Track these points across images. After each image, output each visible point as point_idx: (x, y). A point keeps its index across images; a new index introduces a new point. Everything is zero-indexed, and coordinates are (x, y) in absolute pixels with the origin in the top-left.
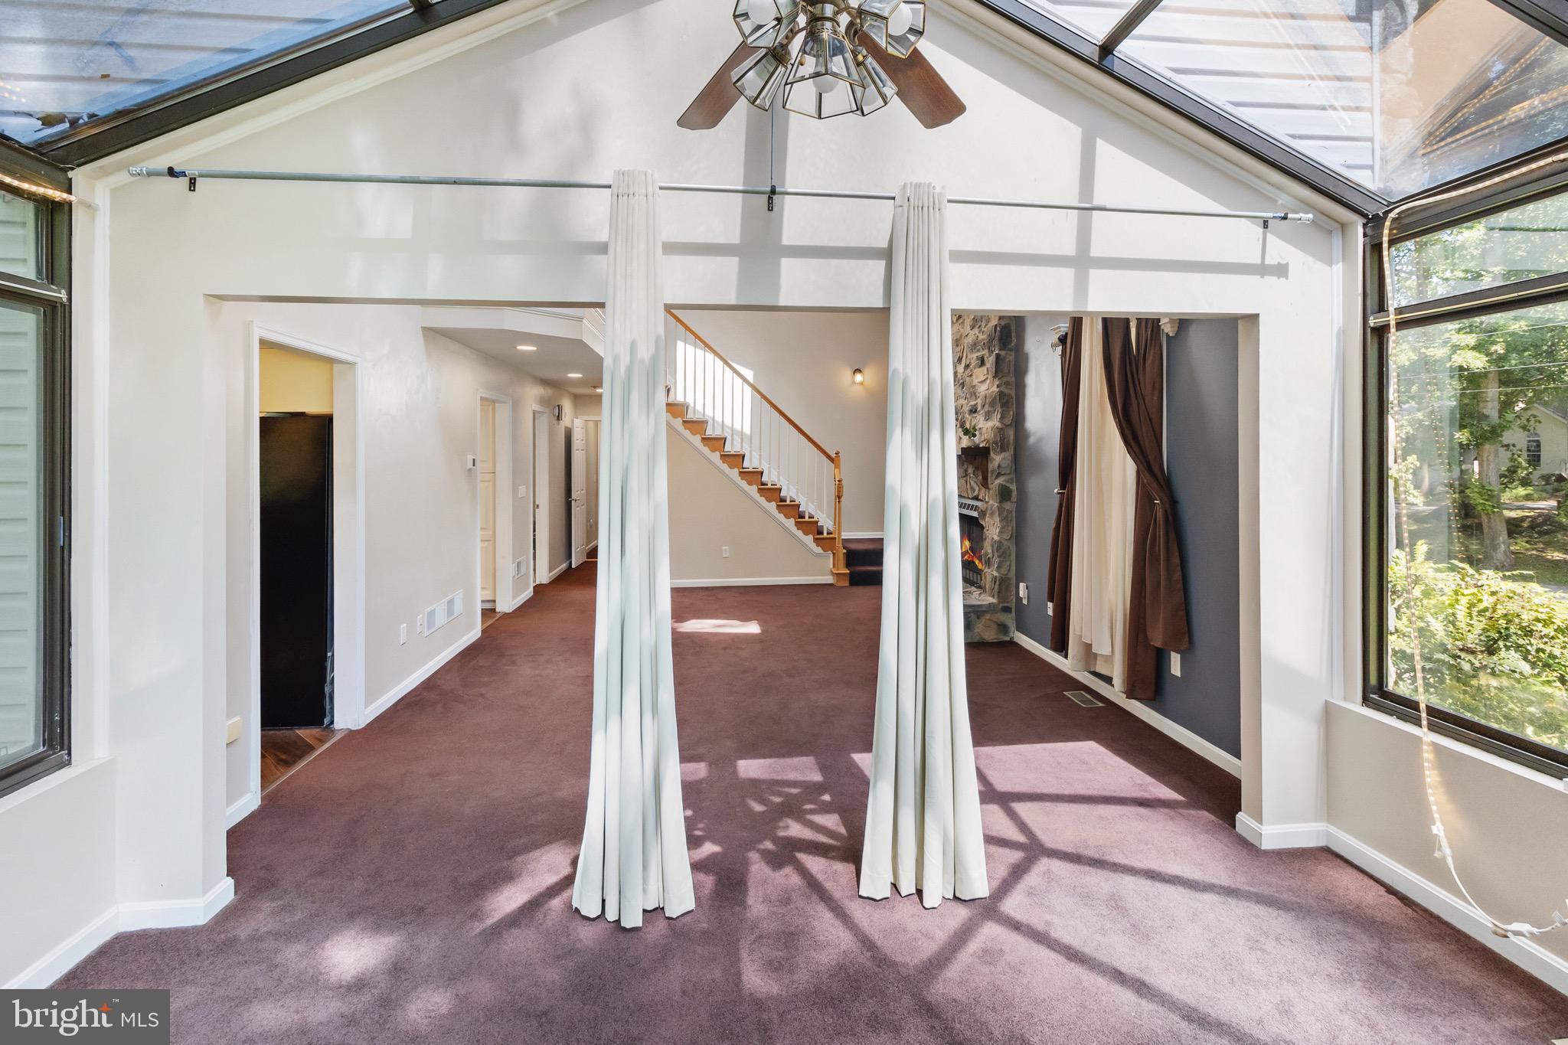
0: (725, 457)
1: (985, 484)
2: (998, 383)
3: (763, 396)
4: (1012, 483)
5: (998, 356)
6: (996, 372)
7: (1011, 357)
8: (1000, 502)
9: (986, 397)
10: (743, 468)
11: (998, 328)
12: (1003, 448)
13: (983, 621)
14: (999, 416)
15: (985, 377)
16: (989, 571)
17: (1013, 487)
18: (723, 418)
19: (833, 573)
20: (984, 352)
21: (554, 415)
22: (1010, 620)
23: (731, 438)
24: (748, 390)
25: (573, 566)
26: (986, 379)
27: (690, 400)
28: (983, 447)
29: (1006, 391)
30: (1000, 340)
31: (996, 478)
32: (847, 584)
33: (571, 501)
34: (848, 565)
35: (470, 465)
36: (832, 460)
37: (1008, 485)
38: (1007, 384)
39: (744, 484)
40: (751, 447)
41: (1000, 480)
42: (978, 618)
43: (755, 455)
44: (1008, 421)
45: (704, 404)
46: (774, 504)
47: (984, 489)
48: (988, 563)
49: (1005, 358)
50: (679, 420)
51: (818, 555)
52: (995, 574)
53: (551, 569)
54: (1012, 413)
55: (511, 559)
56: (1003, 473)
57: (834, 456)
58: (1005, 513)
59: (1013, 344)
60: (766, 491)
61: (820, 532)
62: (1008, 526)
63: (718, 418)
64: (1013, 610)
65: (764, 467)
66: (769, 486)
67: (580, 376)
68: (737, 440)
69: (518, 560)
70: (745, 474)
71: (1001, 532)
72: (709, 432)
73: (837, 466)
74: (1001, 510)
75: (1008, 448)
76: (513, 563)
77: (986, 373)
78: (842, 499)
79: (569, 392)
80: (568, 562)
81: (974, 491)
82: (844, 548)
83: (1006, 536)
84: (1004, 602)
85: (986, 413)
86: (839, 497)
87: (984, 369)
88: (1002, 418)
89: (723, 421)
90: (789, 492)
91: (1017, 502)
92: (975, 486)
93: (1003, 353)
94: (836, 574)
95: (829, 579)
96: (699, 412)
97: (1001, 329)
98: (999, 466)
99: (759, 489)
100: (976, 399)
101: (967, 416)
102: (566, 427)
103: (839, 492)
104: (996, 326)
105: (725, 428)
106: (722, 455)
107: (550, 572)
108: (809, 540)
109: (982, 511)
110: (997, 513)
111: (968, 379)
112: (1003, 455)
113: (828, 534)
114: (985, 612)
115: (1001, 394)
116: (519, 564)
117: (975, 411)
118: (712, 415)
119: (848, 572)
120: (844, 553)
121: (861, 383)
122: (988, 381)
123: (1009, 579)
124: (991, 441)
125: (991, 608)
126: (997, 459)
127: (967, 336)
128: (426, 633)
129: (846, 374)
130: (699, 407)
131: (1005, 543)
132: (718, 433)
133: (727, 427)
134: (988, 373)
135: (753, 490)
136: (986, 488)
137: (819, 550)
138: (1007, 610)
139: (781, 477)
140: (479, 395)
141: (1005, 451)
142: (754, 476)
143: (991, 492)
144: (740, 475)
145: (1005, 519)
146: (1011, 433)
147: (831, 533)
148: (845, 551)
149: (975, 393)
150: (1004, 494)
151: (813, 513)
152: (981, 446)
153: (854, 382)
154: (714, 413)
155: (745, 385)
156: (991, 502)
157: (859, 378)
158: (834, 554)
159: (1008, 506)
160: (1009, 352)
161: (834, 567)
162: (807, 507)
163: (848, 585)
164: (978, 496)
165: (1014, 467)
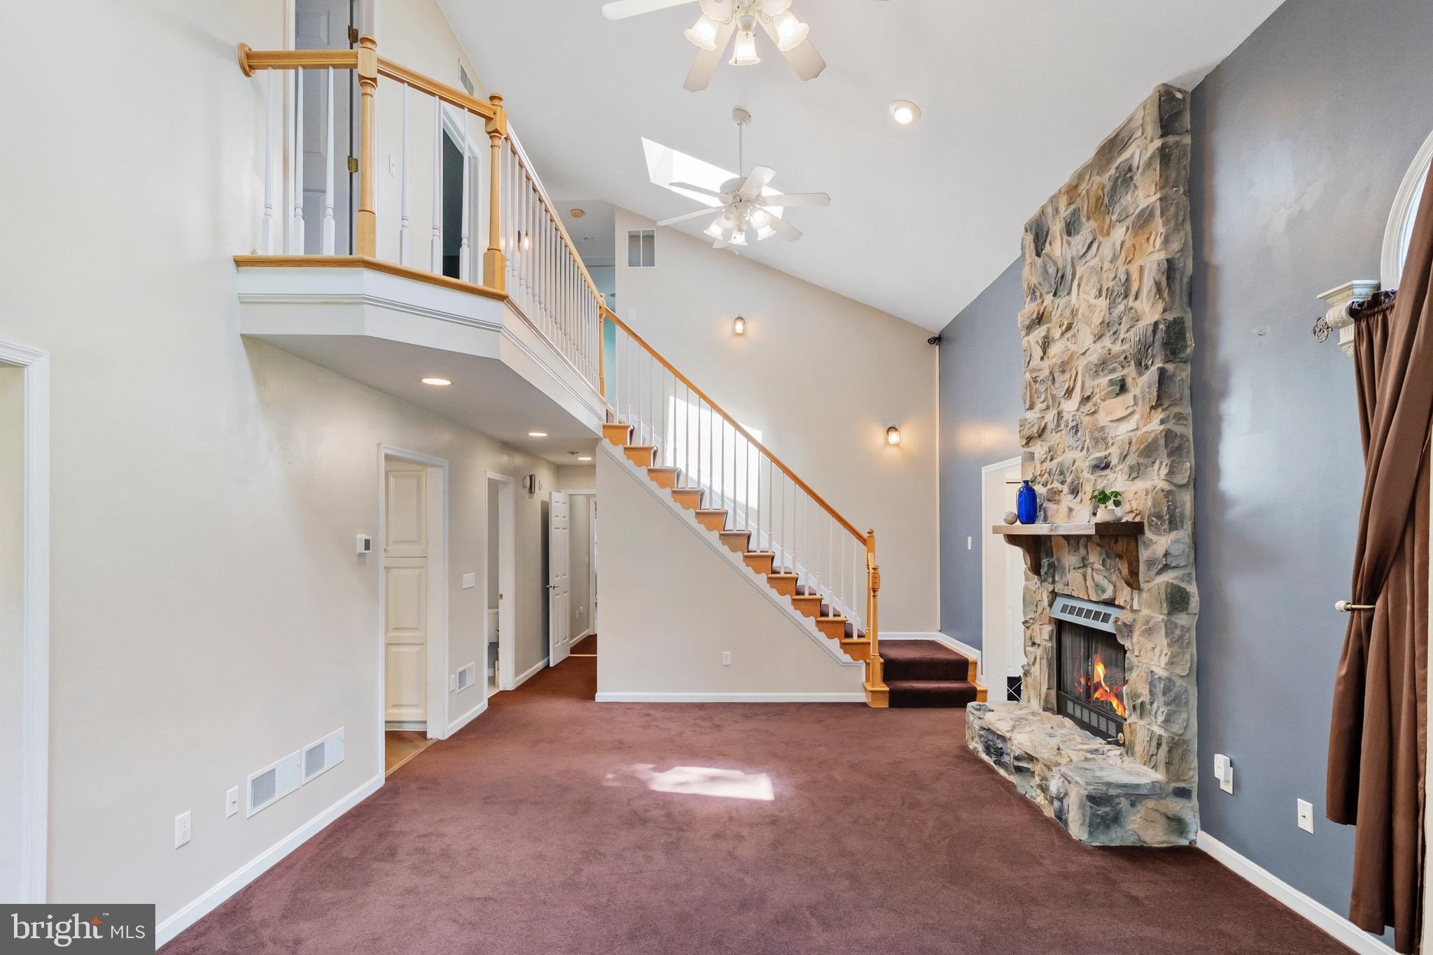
0: (726, 537)
1: (1133, 582)
2: (1162, 416)
3: (774, 459)
4: (1189, 582)
5: (1162, 372)
6: (1159, 398)
7: (1183, 373)
8: (1169, 614)
9: (1130, 444)
10: (748, 552)
11: (1162, 326)
12: (1174, 524)
13: (1143, 811)
14: (1164, 471)
15: (1130, 410)
16: (1141, 722)
17: (1192, 589)
18: (723, 488)
19: (866, 689)
20: (1125, 372)
21: (524, 487)
22: (1189, 811)
23: (732, 513)
24: (754, 450)
25: (551, 665)
26: (1131, 414)
27: (681, 465)
28: (1127, 522)
29: (1178, 429)
30: (1165, 344)
31: (1159, 573)
32: (885, 704)
33: (548, 588)
34: (887, 678)
35: (360, 548)
36: (864, 541)
37: (1183, 585)
38: (1179, 417)
39: (749, 571)
40: (758, 525)
41: (1168, 577)
42: (1133, 805)
43: (764, 535)
44: (1182, 478)
45: (699, 471)
46: (788, 598)
47: (1127, 590)
48: (1141, 709)
49: (1174, 375)
50: (668, 491)
51: (846, 665)
52: (1158, 731)
53: (517, 673)
54: (1188, 465)
55: (447, 667)
56: (1173, 565)
57: (865, 535)
58: (1178, 632)
59: (1189, 351)
60: (777, 581)
61: (848, 635)
62: (1184, 653)
63: (717, 488)
64: (1195, 794)
65: (776, 549)
66: (782, 575)
67: (544, 435)
68: (741, 514)
69: (461, 669)
70: (750, 559)
71: (1171, 663)
72: (706, 505)
73: (871, 550)
74: (1170, 627)
75: (1182, 522)
76: (450, 673)
77: (1132, 403)
78: (878, 593)
79: (545, 460)
80: (546, 659)
81: (1104, 591)
82: (881, 655)
83: (1182, 670)
84: (1178, 780)
85: (1131, 468)
86: (874, 591)
87: (1128, 398)
88: (1171, 472)
89: (723, 492)
90: (808, 581)
91: (1200, 614)
92: (1105, 583)
93: (1170, 367)
94: (872, 692)
95: (861, 697)
96: (692, 480)
97: (1168, 327)
98: (1166, 555)
99: (769, 578)
100: (1107, 448)
101: (1086, 475)
102: (542, 502)
103: (874, 583)
104: (1156, 324)
105: (725, 499)
106: (721, 535)
107: (516, 676)
108: (834, 644)
109: (1125, 624)
110: (1163, 632)
111: (1086, 420)
112: (1174, 535)
113: (859, 636)
114: (1146, 796)
115: (1169, 435)
116: (462, 675)
117: (1107, 466)
118: (709, 485)
119: (888, 689)
120: (881, 663)
121: (897, 445)
122: (1136, 417)
123: (1186, 742)
124: (1147, 513)
125: (1155, 791)
126: (1158, 543)
127: (1084, 354)
128: (250, 811)
129: (878, 435)
130: (693, 474)
131: (1179, 682)
132: (716, 506)
133: (729, 499)
134: (1136, 404)
135: (761, 579)
136: (1133, 588)
137: (847, 658)
138: (1183, 793)
139: (797, 563)
140: (383, 452)
141: (1176, 529)
142: (763, 562)
143: (1145, 595)
144: (744, 561)
145: (1177, 641)
146: (1187, 499)
147: (863, 637)
148: (882, 660)
149: (1104, 439)
150: (1177, 600)
151: (839, 609)
152: (1124, 520)
153: (887, 444)
154: (711, 481)
155: (751, 446)
156: (1145, 612)
157: (894, 437)
158: (868, 664)
159: (1182, 619)
160: (1181, 365)
161: (867, 679)
162: (833, 602)
163: (887, 706)
164: (1114, 599)
165: (1192, 556)
